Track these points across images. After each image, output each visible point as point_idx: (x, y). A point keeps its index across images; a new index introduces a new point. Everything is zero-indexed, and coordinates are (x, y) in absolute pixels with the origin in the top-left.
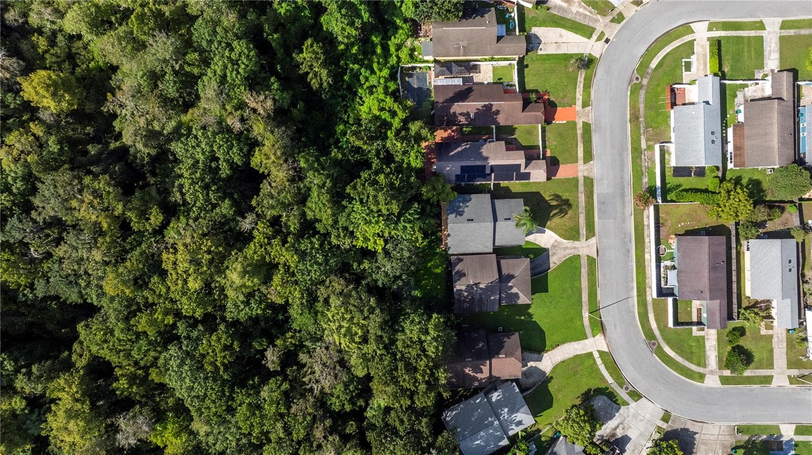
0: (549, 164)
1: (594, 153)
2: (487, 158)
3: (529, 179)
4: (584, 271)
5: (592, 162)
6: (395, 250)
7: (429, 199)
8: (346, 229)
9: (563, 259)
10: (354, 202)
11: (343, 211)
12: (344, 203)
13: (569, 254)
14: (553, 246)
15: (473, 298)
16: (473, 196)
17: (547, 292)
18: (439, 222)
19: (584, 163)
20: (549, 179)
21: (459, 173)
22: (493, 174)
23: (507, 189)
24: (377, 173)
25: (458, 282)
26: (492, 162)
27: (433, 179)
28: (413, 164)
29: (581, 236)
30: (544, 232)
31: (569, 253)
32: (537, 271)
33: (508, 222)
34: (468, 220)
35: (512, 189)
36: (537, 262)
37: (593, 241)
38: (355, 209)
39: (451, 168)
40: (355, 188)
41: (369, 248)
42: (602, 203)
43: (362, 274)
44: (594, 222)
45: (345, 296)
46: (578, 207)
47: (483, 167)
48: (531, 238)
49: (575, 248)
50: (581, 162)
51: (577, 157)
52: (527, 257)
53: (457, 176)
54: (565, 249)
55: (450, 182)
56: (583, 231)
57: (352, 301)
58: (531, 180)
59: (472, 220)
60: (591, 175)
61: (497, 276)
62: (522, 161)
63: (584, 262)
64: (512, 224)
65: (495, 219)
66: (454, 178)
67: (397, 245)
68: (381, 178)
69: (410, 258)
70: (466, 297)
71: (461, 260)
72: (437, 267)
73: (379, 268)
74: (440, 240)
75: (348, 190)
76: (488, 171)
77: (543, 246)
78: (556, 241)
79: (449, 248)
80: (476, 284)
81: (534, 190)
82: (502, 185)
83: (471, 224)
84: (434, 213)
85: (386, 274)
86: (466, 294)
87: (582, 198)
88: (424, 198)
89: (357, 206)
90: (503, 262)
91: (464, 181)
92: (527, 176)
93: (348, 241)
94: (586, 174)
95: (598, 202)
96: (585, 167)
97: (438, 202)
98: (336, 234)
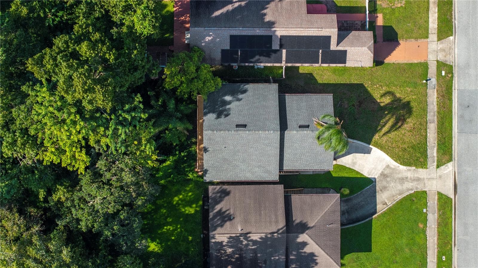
0: (380, 39)
1: (456, 22)
2: (271, 24)
3: (345, 63)
4: (432, 219)
5: (451, 38)
6: (109, 170)
7: (174, 90)
8: (25, 131)
9: (400, 197)
10: (37, 87)
11: (22, 102)
12: (24, 88)
13: (408, 190)
14: (384, 175)
15: (241, 258)
16: (250, 87)
17: (370, 250)
18: (191, 127)
19: (439, 39)
20: (378, 62)
21: (228, 47)
22: (284, 51)
23: (310, 77)
24: (79, 41)
25: (219, 230)
26: (280, 32)
27: (182, 55)
28: (138, 27)
29: (429, 160)
30: (369, 152)
31: (409, 187)
32: (354, 216)
33: (305, 132)
34: (238, 126)
35: (317, 78)
36: (355, 201)
37: (449, 168)
38: (39, 99)
39: (214, 39)
40: (40, 63)
41: (64, 165)
42: (466, 107)
43: (58, 209)
44: (451, 138)
45: (22, 243)
46: (425, 110)
47: (269, 39)
48: (347, 161)
49: (418, 180)
50: (433, 37)
51: (427, 29)
52: (337, 190)
53: (223, 51)
54: (403, 180)
55: (212, 62)
56: (433, 152)
57: (31, 252)
58: (349, 64)
59: (245, 126)
60: (449, 60)
61: (282, 224)
62: (332, 32)
63: (433, 202)
64: (309, 135)
65: (283, 126)
66: (218, 56)
67: (114, 163)
68: (84, 48)
69: (137, 184)
70: (230, 256)
71: (227, 193)
72: (189, 203)
73: (82, 200)
74: (192, 158)
75: (30, 65)
76: (275, 46)
77: (366, 174)
78: (388, 166)
79: (206, 172)
80: (245, 235)
81: (354, 80)
82: (301, 71)
83: (243, 133)
84: (181, 112)
85: (94, 212)
86: (230, 250)
87: (433, 97)
88: (167, 86)
89: (44, 93)
90: (296, 199)
91: (236, 61)
92: (341, 57)
93: (30, 153)
94: (441, 57)
95: (460, 104)
96: (441, 46)
97: (190, 94)
98: (10, 140)
